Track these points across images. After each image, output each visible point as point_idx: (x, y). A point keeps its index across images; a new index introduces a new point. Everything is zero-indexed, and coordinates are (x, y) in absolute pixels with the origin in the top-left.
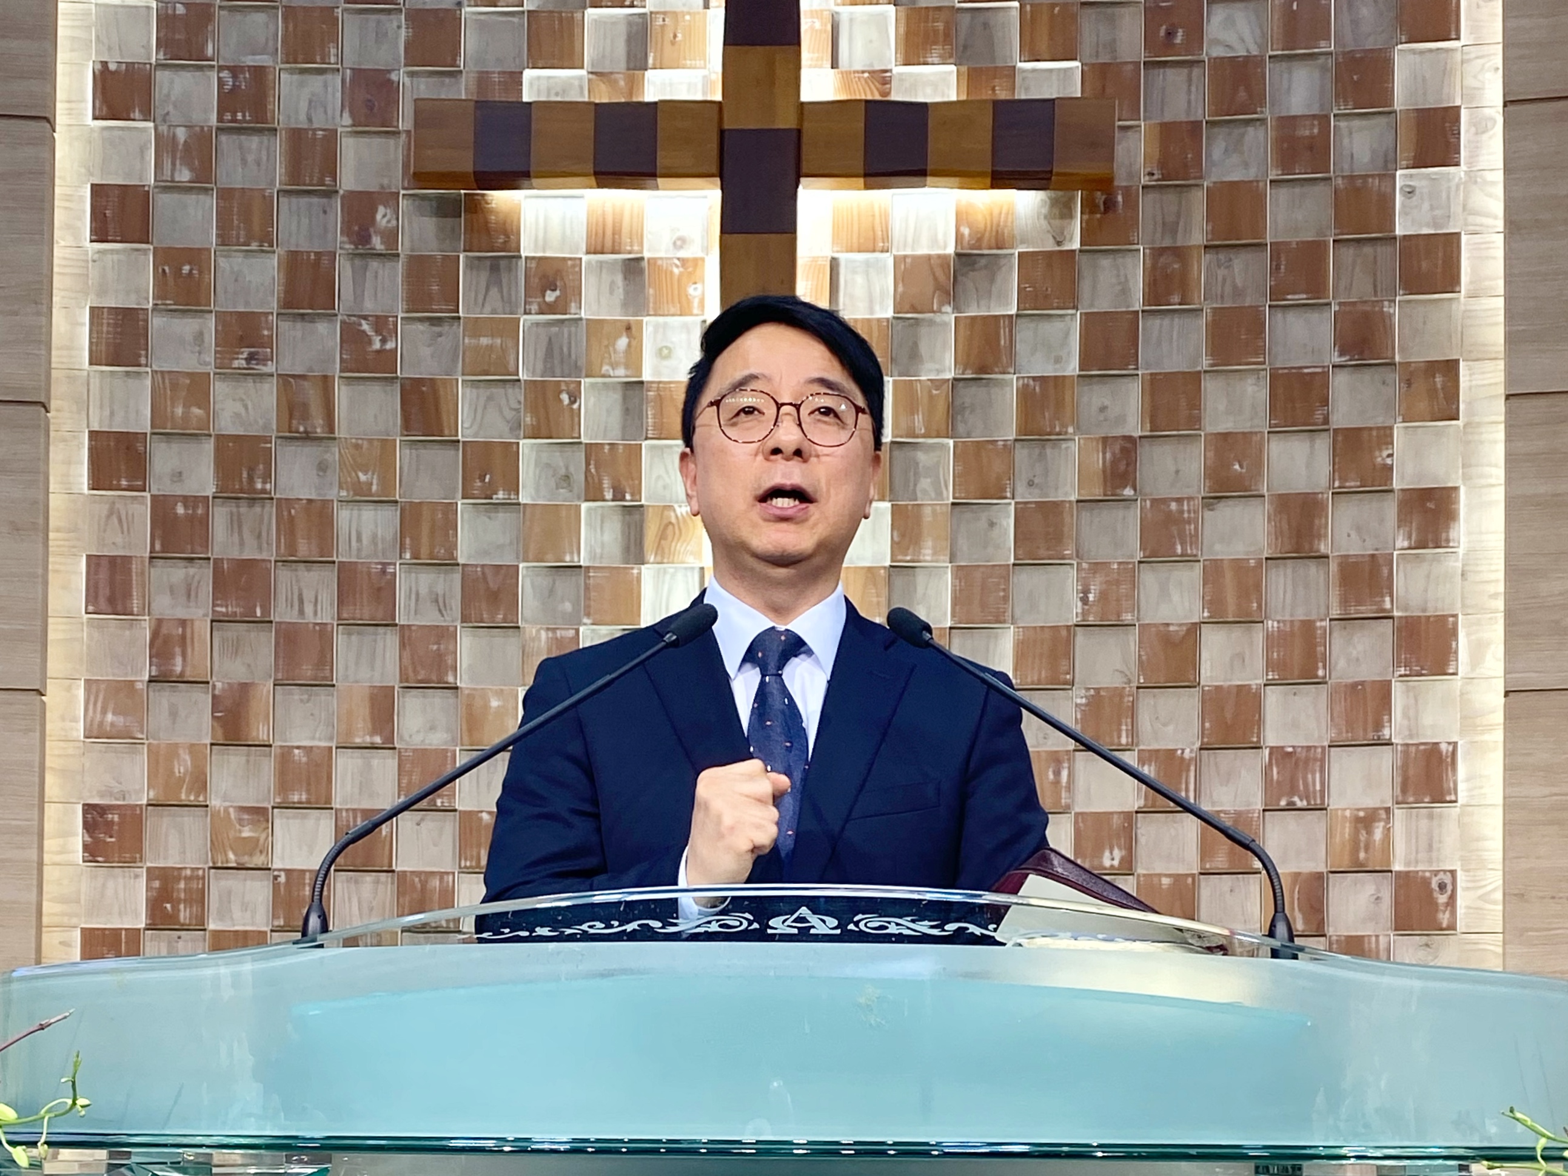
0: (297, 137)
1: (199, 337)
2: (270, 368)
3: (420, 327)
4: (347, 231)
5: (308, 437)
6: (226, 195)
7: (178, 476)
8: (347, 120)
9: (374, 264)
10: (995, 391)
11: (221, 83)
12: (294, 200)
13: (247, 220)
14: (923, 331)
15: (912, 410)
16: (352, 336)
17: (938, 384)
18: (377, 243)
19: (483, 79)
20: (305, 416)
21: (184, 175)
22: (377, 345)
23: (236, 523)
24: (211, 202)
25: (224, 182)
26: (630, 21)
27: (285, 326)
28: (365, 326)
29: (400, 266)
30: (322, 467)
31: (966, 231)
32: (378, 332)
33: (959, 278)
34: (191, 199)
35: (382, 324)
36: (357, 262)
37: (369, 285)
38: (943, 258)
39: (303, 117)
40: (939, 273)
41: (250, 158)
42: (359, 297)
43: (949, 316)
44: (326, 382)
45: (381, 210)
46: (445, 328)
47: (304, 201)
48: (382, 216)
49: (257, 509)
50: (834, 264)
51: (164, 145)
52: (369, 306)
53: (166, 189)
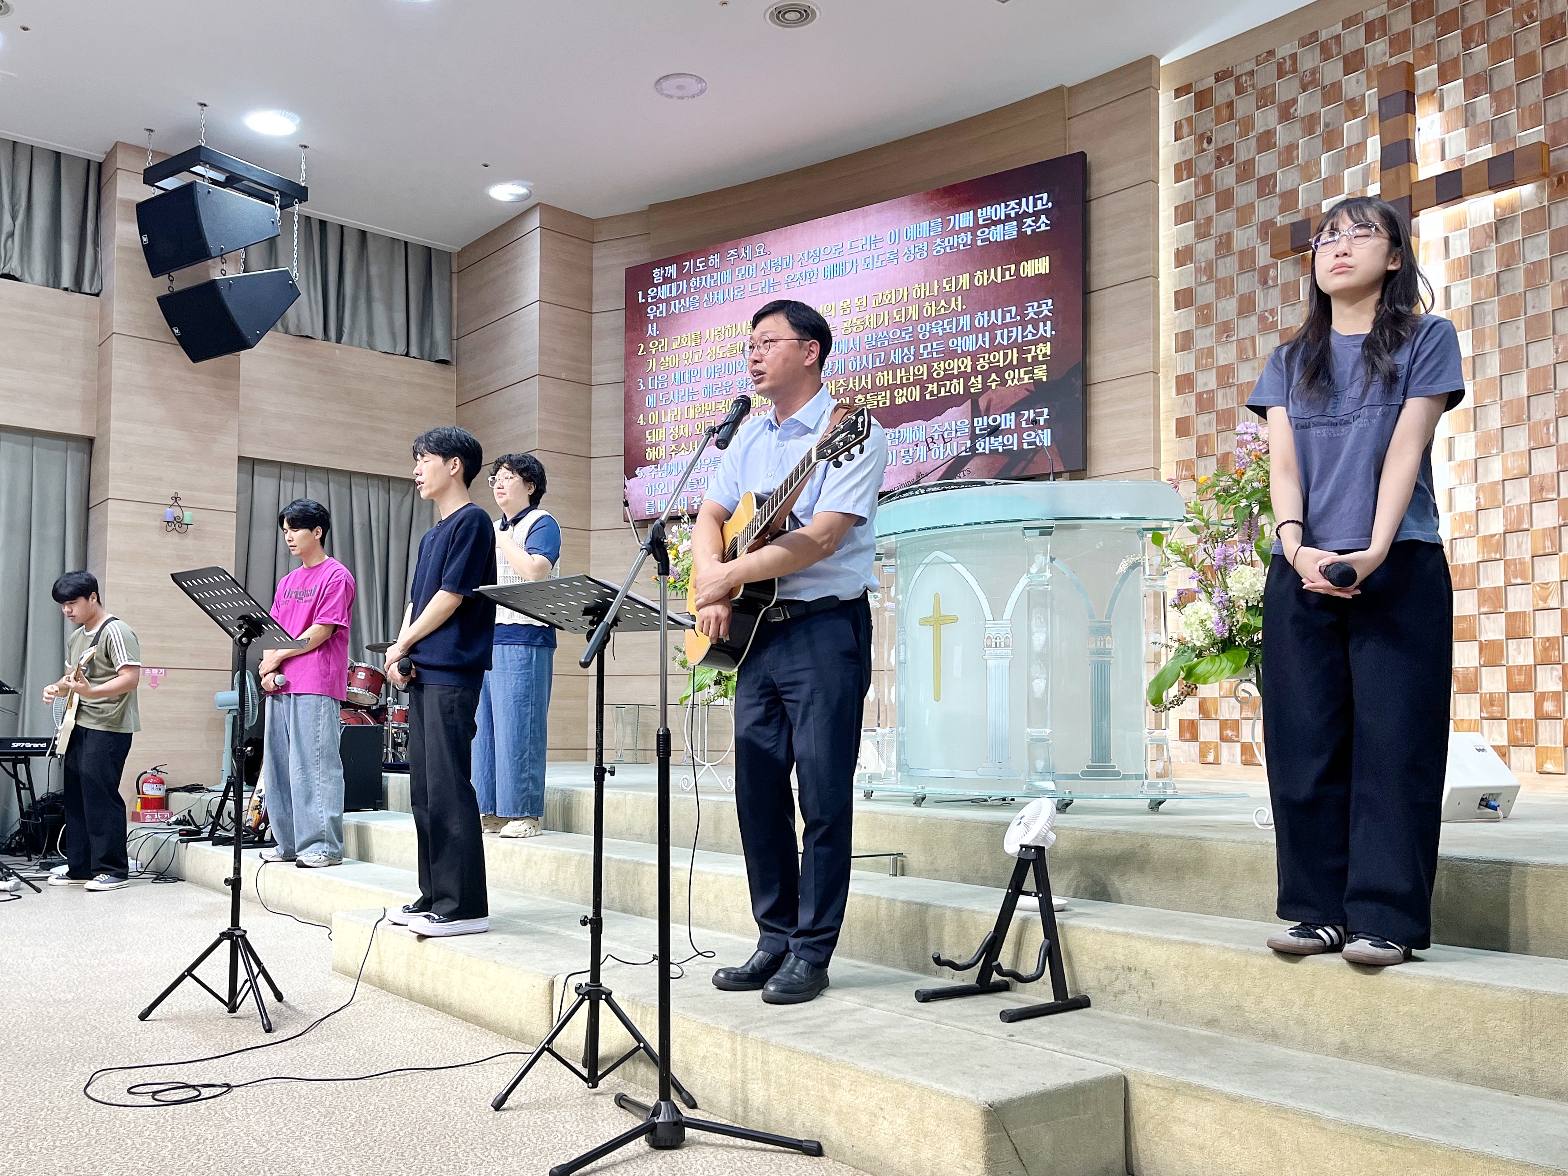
0: (1242, 253)
1: (1212, 333)
2: (1235, 338)
3: (1288, 308)
4: (1259, 282)
5: (1247, 359)
6: (1218, 281)
7: (1206, 384)
8: (1259, 241)
9: (1271, 290)
10: (1517, 272)
11: (1216, 242)
12: (1243, 276)
13: (1225, 288)
14: (1486, 256)
15: (1480, 290)
16: (1262, 319)
17: (1489, 276)
18: (1270, 283)
19: (1307, 209)
20: (1246, 353)
21: (1204, 279)
22: (1271, 320)
23: (1225, 396)
24: (1213, 285)
25: (1219, 277)
26: (1363, 169)
27: (1240, 321)
28: (1266, 314)
29: (1278, 289)
30: (1254, 369)
31: (1498, 210)
32: (1271, 315)
33: (1499, 230)
34: (1209, 285)
35: (1273, 312)
36: (1265, 291)
37: (1269, 298)
38: (1490, 224)
39: (1245, 245)
40: (1488, 230)
41: (1228, 265)
42: (1266, 303)
43: (1494, 246)
44: (1253, 339)
45: (1272, 270)
46: (1297, 306)
47: (1247, 274)
48: (1272, 273)
49: (1232, 389)
50: (1446, 239)
51: (1198, 270)
52: (1270, 306)
53: (1200, 285)
